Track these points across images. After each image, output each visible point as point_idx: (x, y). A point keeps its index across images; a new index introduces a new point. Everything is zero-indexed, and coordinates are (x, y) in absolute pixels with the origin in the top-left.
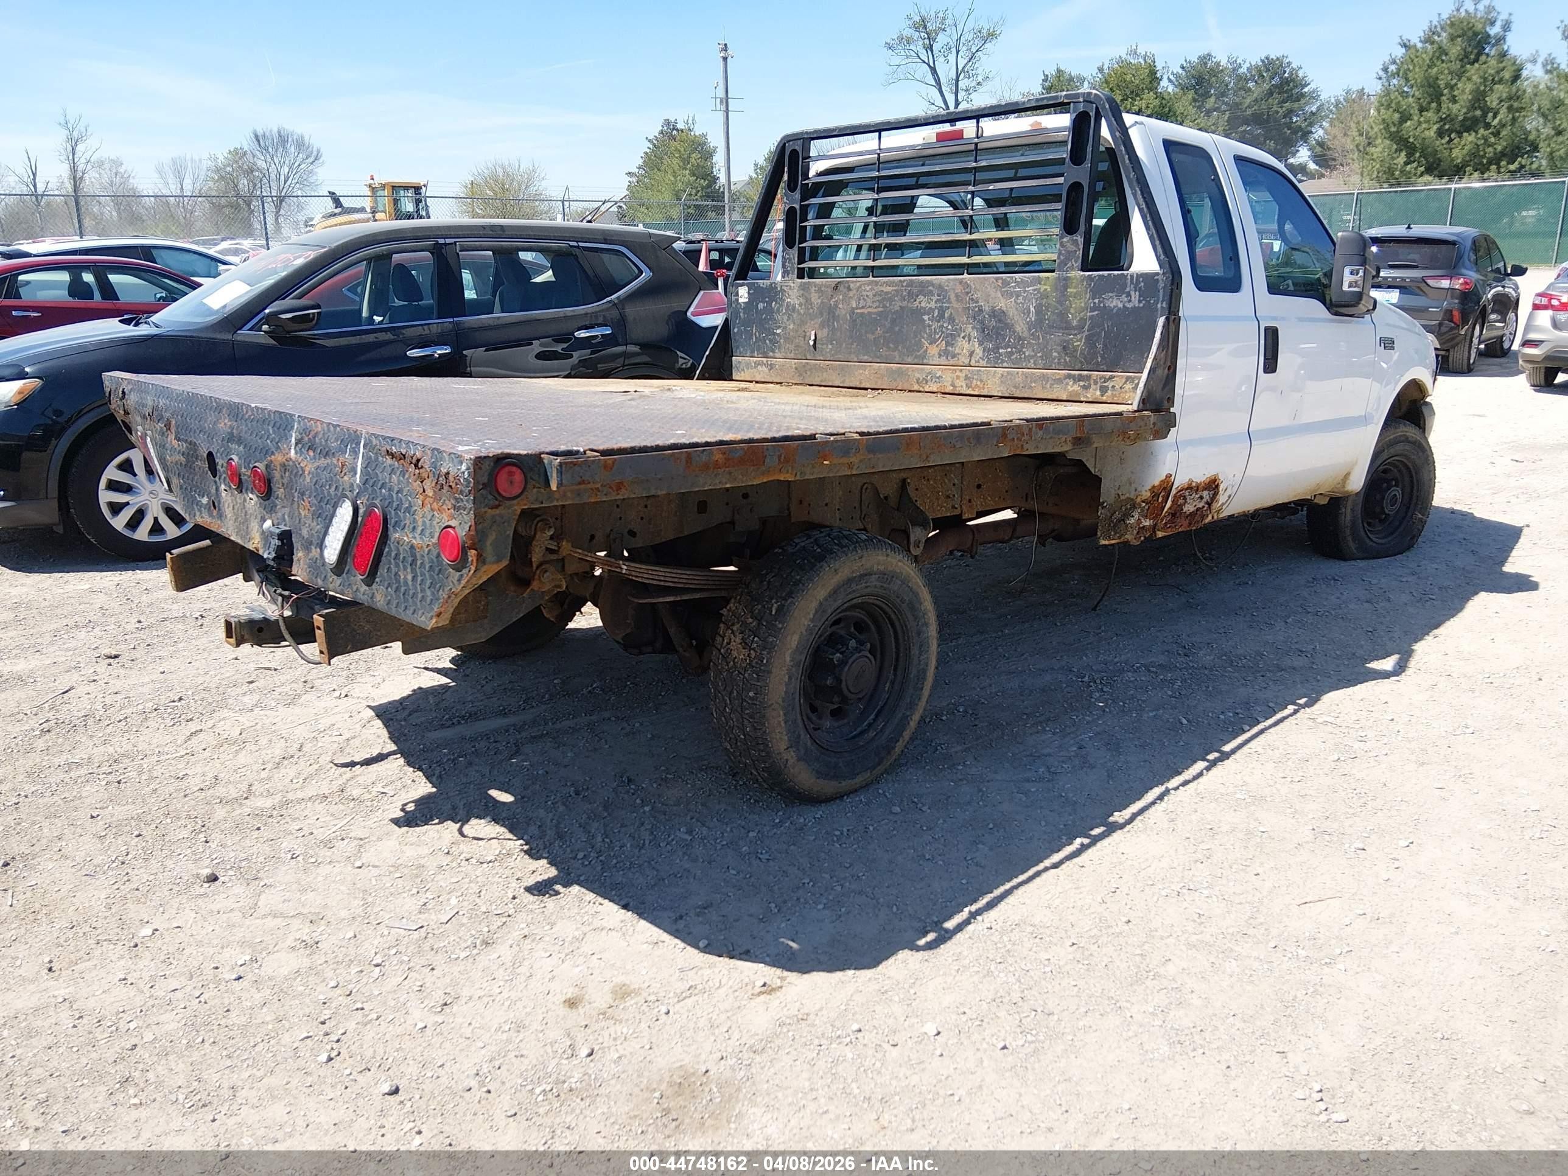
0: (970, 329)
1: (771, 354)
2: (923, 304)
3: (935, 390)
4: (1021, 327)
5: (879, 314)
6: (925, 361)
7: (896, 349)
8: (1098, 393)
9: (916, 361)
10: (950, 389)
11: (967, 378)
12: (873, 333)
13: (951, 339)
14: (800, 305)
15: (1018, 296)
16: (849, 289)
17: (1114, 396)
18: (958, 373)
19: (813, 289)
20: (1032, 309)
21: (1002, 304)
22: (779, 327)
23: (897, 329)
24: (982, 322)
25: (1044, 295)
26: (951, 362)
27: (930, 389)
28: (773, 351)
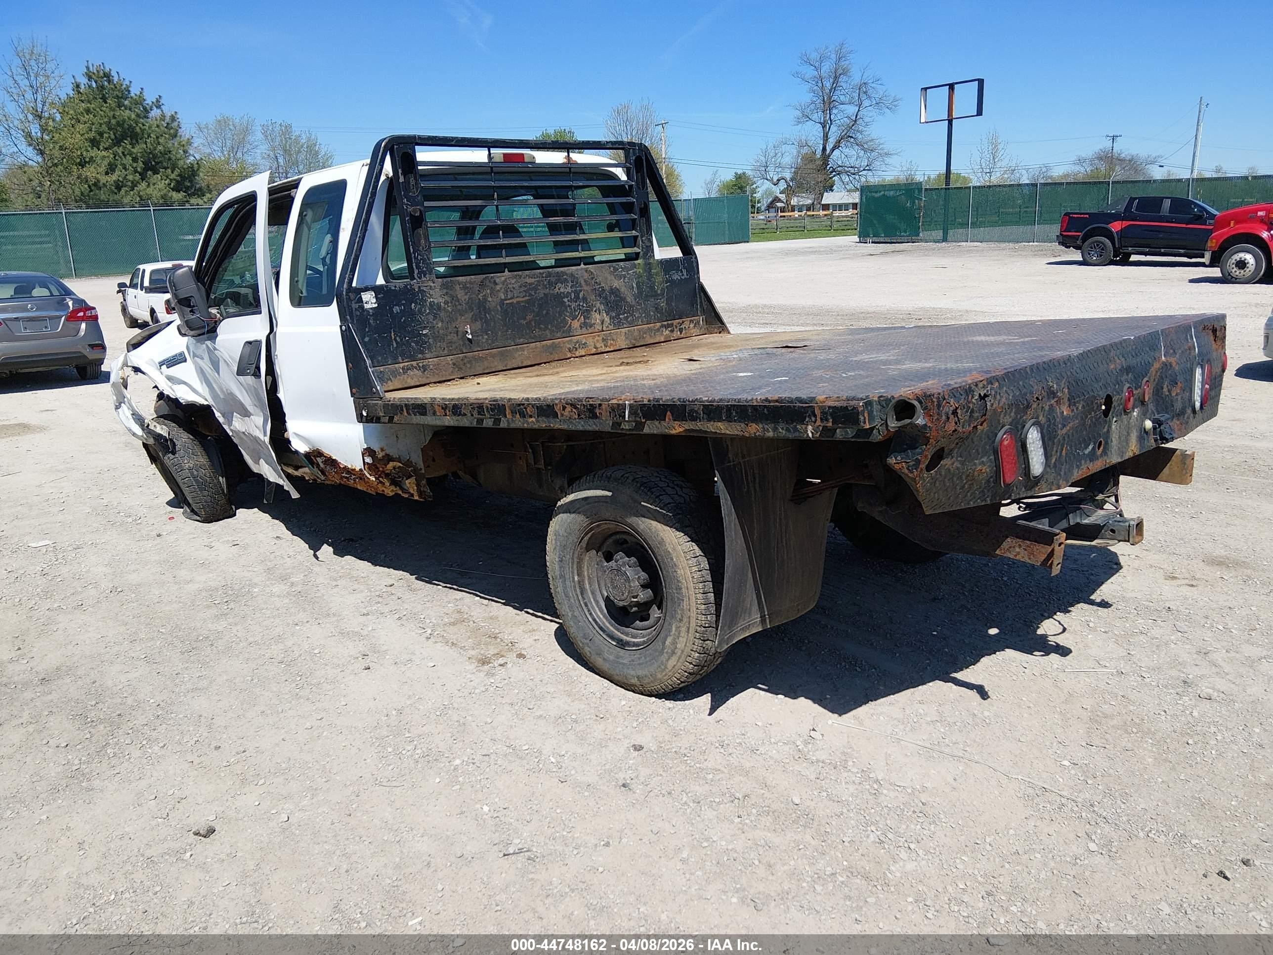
0: (599, 305)
1: (420, 356)
2: (562, 290)
3: (584, 354)
4: (630, 299)
5: (527, 302)
6: (571, 334)
7: (547, 328)
8: (679, 333)
9: (564, 335)
10: (594, 351)
11: (603, 340)
12: (525, 319)
13: (587, 313)
14: (446, 303)
15: (625, 278)
16: (495, 283)
17: (686, 333)
18: (597, 338)
19: (457, 287)
20: (635, 285)
21: (616, 284)
22: (425, 328)
23: (544, 312)
24: (606, 298)
25: (640, 276)
26: (590, 331)
27: (580, 354)
28: (422, 353)
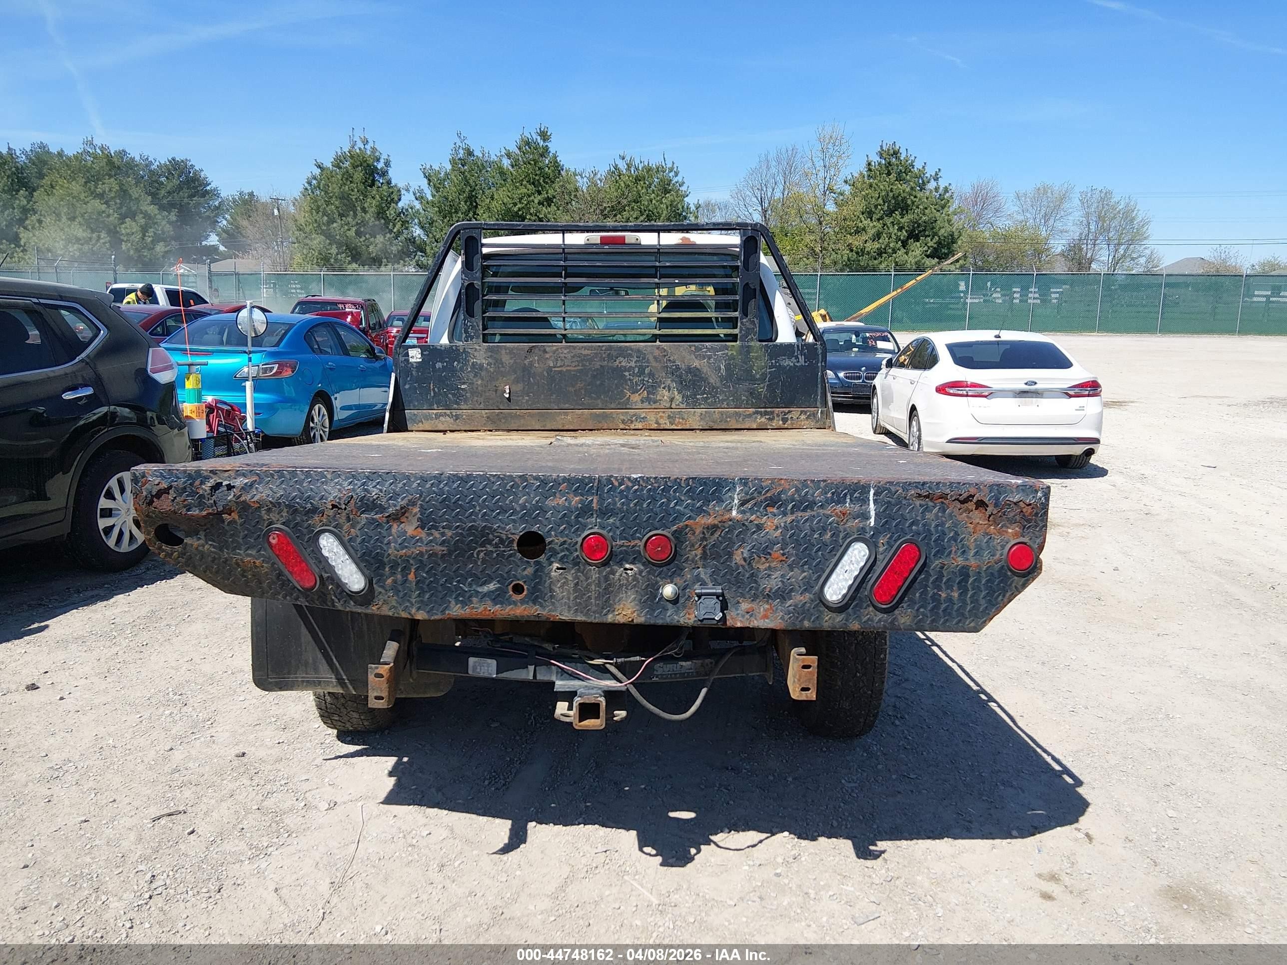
0: (669, 382)
1: (455, 406)
2: (623, 364)
3: (640, 427)
4: (713, 380)
5: (580, 371)
6: (628, 406)
7: (598, 397)
8: (781, 422)
9: (619, 407)
10: (655, 426)
11: (669, 417)
12: (573, 386)
13: (652, 389)
14: (489, 364)
15: (709, 359)
16: (545, 352)
17: (792, 424)
18: (661, 414)
19: (503, 352)
20: (723, 367)
21: (696, 363)
22: (464, 383)
23: (598, 382)
24: (680, 376)
25: (732, 358)
26: (653, 407)
27: (636, 427)
28: (458, 404)
